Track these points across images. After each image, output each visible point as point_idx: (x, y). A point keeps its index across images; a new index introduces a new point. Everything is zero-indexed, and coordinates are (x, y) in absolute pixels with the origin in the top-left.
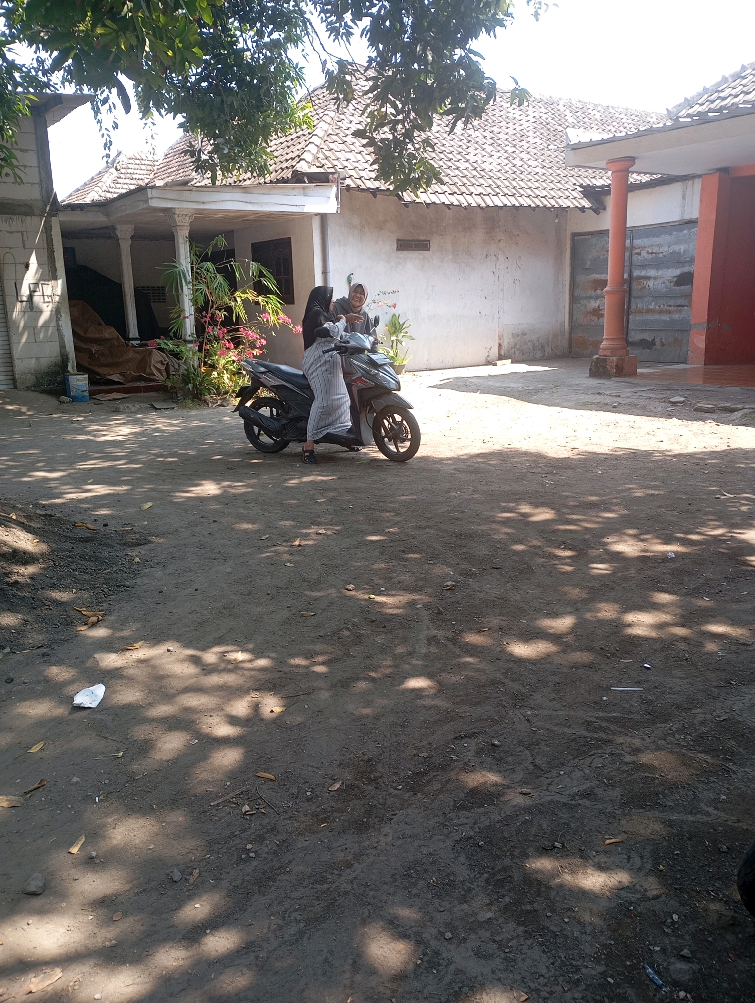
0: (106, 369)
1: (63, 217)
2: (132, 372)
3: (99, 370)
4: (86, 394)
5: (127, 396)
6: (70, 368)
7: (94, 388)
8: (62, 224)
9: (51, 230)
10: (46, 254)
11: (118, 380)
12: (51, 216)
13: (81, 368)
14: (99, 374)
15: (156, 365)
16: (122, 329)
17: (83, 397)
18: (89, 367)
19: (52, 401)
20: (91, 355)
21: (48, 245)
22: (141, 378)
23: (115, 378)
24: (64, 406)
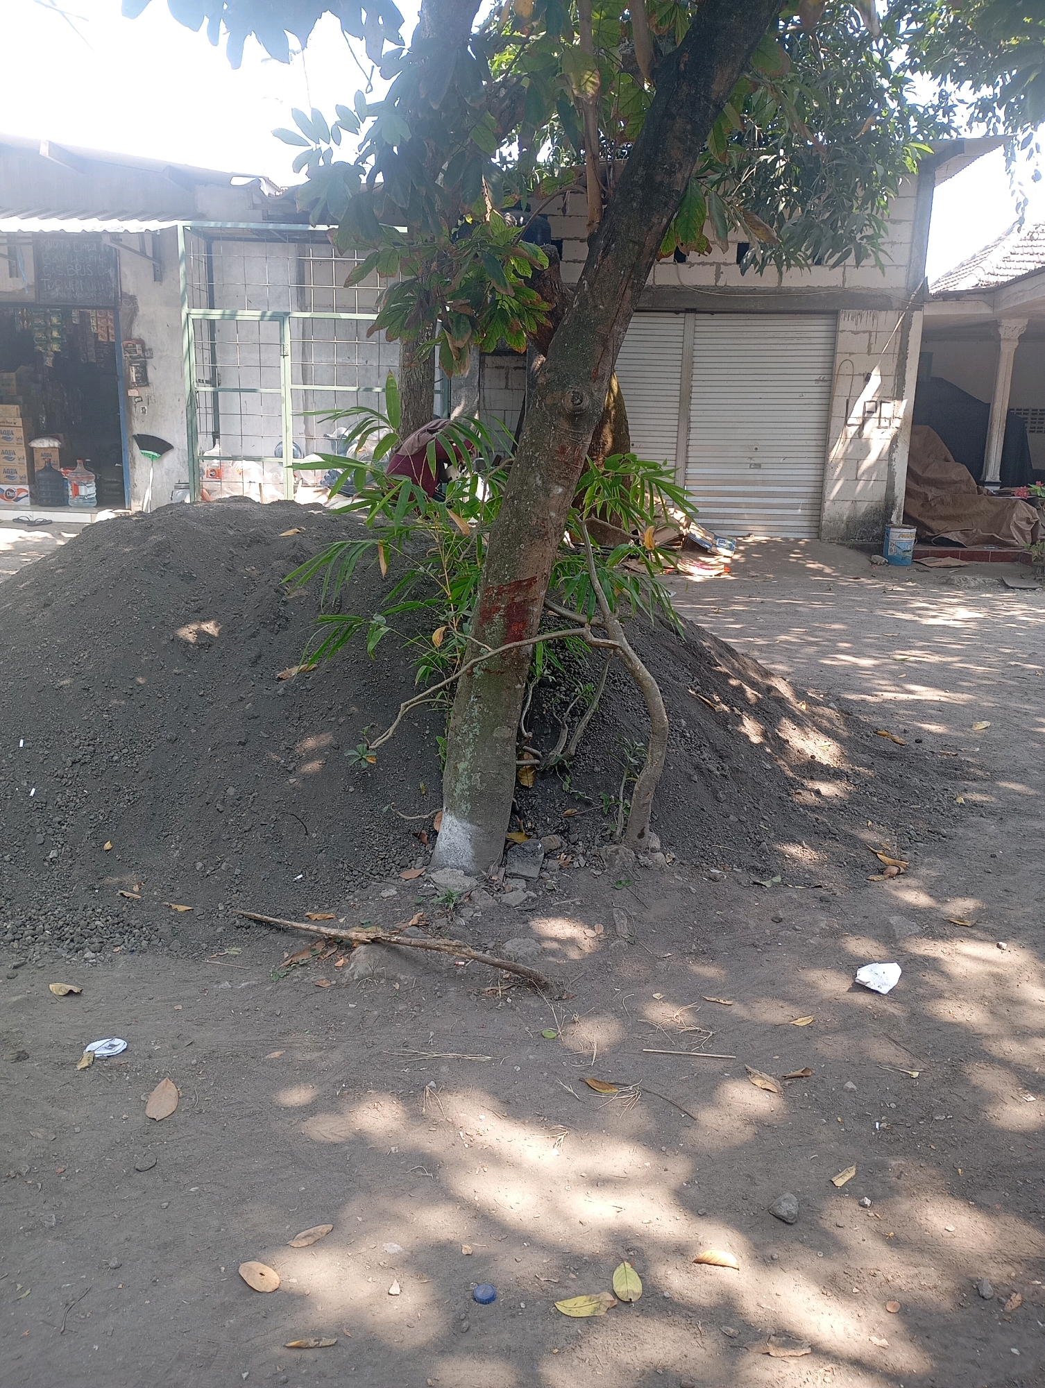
0: (943, 522)
1: (930, 310)
2: (979, 530)
3: (932, 524)
4: (909, 555)
5: (967, 563)
6: (893, 518)
7: (922, 548)
8: (926, 320)
9: (909, 329)
10: (896, 362)
11: (957, 540)
12: (913, 311)
13: (908, 520)
14: (931, 530)
15: (1019, 523)
16: (977, 469)
17: (904, 558)
18: (920, 519)
19: (862, 560)
20: (926, 501)
21: (900, 349)
22: (991, 541)
23: (953, 536)
24: (876, 568)
